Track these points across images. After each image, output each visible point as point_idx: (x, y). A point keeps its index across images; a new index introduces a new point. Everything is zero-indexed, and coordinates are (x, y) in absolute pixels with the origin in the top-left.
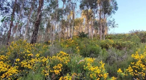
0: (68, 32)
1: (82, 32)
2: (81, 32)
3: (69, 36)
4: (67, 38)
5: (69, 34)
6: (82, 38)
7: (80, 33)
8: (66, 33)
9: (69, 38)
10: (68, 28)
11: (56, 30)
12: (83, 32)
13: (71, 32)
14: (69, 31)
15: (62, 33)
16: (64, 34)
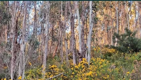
0: (73, 32)
1: (127, 29)
2: (124, 32)
3: (79, 49)
4: (71, 58)
5: (78, 42)
6: (128, 57)
7: (118, 37)
8: (66, 40)
9: (80, 56)
10: (72, 18)
11: (31, 29)
12: (129, 33)
13: (84, 32)
14: (78, 30)
15: (54, 39)
16: (60, 44)
